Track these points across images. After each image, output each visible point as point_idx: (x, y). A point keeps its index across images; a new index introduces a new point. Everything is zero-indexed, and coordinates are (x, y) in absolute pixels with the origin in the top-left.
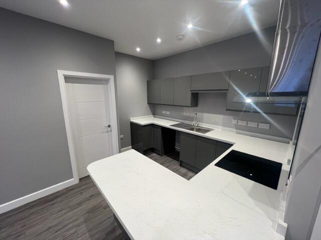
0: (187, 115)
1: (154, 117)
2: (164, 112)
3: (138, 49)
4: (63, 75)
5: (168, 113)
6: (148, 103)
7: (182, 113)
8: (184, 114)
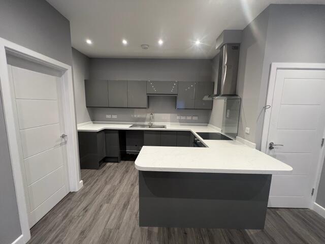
0: (139, 116)
1: (94, 123)
2: (108, 116)
3: (89, 42)
4: (5, 47)
5: (115, 117)
6: (87, 107)
7: (132, 116)
8: (135, 116)
